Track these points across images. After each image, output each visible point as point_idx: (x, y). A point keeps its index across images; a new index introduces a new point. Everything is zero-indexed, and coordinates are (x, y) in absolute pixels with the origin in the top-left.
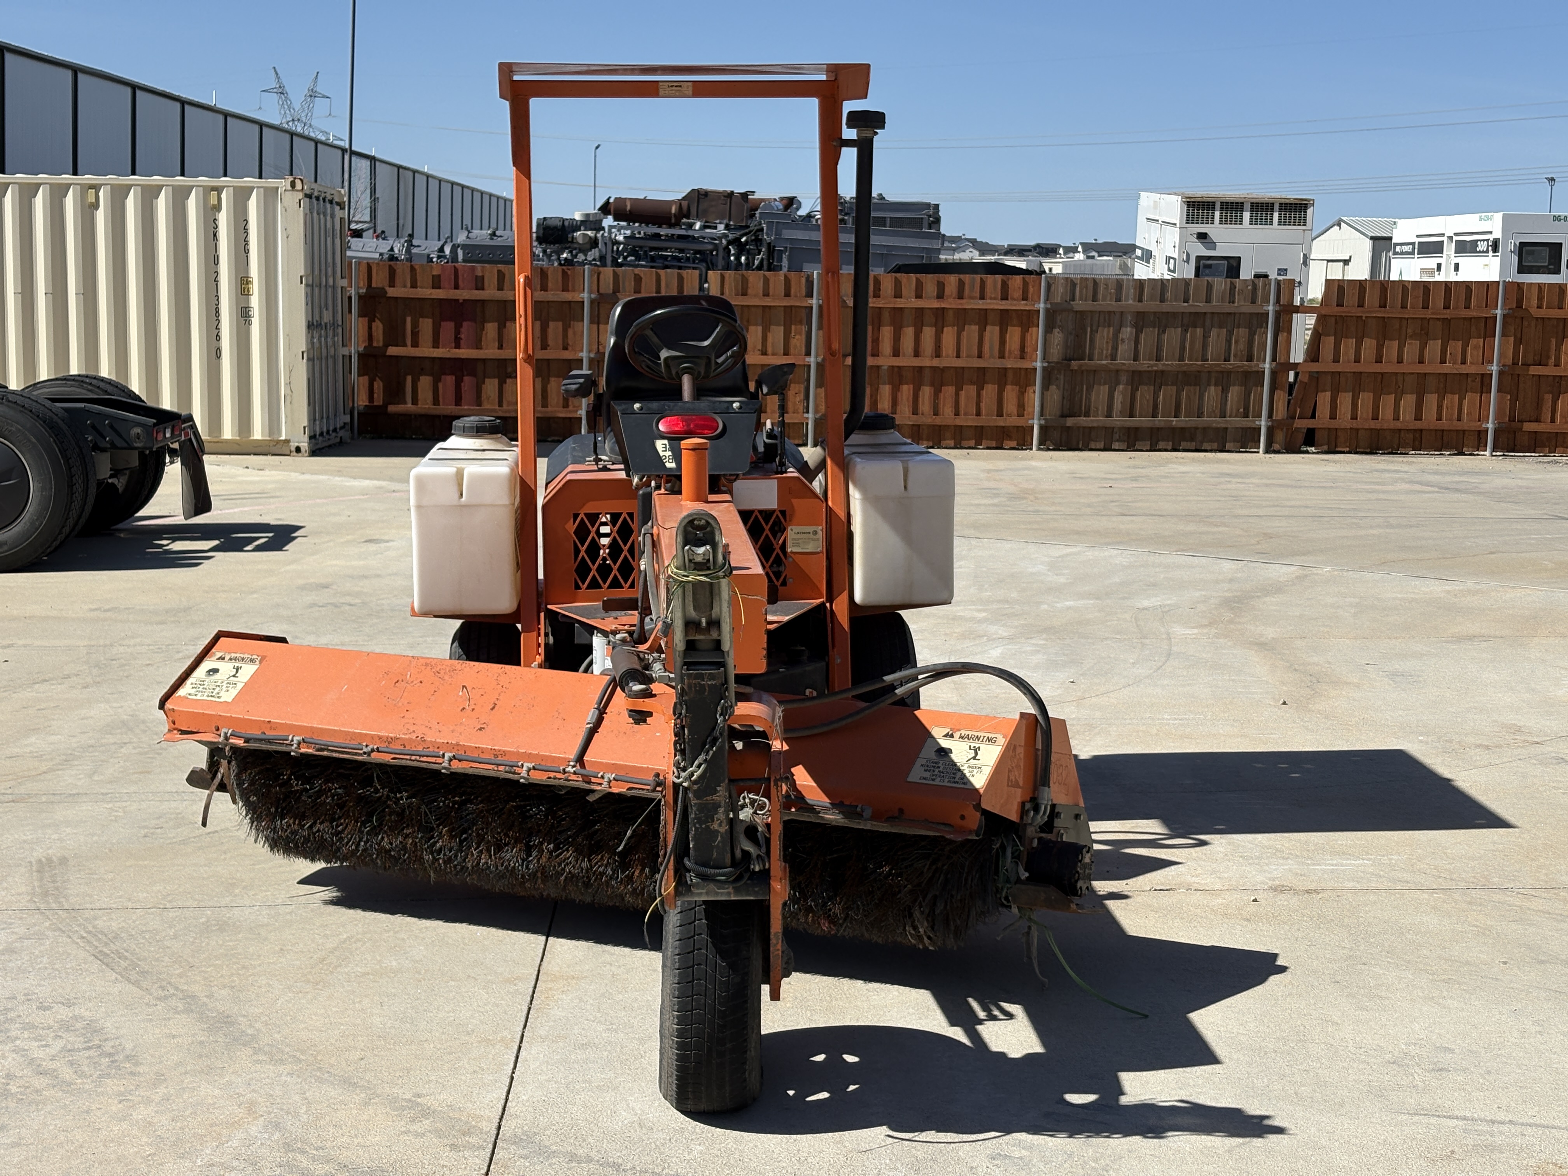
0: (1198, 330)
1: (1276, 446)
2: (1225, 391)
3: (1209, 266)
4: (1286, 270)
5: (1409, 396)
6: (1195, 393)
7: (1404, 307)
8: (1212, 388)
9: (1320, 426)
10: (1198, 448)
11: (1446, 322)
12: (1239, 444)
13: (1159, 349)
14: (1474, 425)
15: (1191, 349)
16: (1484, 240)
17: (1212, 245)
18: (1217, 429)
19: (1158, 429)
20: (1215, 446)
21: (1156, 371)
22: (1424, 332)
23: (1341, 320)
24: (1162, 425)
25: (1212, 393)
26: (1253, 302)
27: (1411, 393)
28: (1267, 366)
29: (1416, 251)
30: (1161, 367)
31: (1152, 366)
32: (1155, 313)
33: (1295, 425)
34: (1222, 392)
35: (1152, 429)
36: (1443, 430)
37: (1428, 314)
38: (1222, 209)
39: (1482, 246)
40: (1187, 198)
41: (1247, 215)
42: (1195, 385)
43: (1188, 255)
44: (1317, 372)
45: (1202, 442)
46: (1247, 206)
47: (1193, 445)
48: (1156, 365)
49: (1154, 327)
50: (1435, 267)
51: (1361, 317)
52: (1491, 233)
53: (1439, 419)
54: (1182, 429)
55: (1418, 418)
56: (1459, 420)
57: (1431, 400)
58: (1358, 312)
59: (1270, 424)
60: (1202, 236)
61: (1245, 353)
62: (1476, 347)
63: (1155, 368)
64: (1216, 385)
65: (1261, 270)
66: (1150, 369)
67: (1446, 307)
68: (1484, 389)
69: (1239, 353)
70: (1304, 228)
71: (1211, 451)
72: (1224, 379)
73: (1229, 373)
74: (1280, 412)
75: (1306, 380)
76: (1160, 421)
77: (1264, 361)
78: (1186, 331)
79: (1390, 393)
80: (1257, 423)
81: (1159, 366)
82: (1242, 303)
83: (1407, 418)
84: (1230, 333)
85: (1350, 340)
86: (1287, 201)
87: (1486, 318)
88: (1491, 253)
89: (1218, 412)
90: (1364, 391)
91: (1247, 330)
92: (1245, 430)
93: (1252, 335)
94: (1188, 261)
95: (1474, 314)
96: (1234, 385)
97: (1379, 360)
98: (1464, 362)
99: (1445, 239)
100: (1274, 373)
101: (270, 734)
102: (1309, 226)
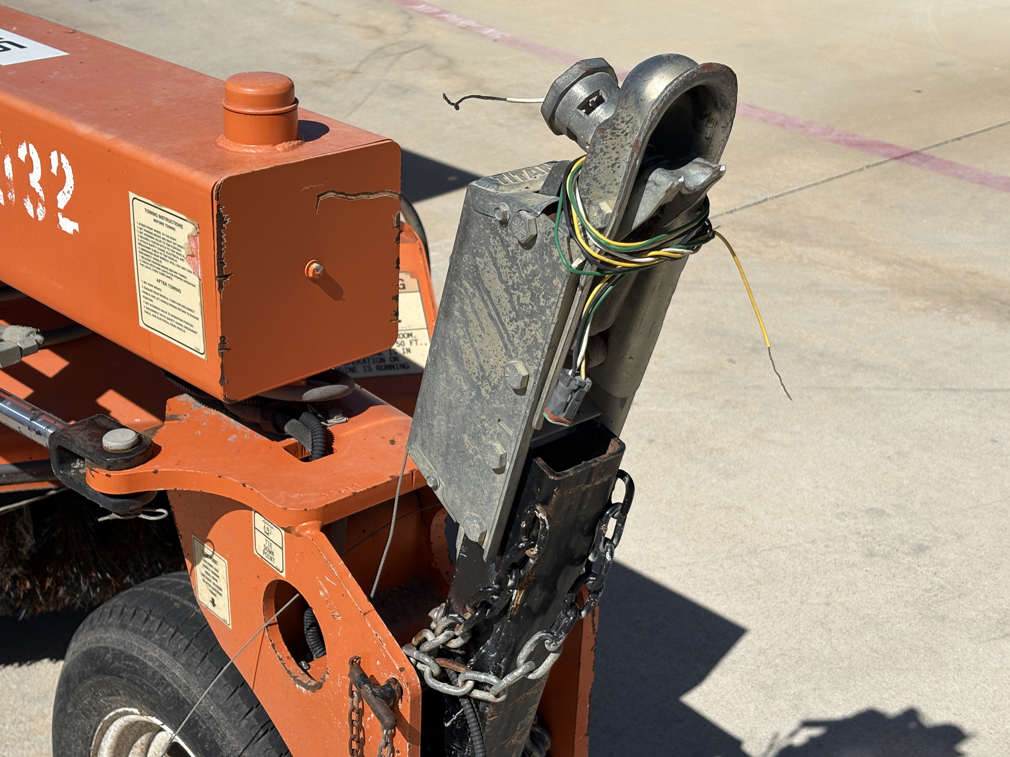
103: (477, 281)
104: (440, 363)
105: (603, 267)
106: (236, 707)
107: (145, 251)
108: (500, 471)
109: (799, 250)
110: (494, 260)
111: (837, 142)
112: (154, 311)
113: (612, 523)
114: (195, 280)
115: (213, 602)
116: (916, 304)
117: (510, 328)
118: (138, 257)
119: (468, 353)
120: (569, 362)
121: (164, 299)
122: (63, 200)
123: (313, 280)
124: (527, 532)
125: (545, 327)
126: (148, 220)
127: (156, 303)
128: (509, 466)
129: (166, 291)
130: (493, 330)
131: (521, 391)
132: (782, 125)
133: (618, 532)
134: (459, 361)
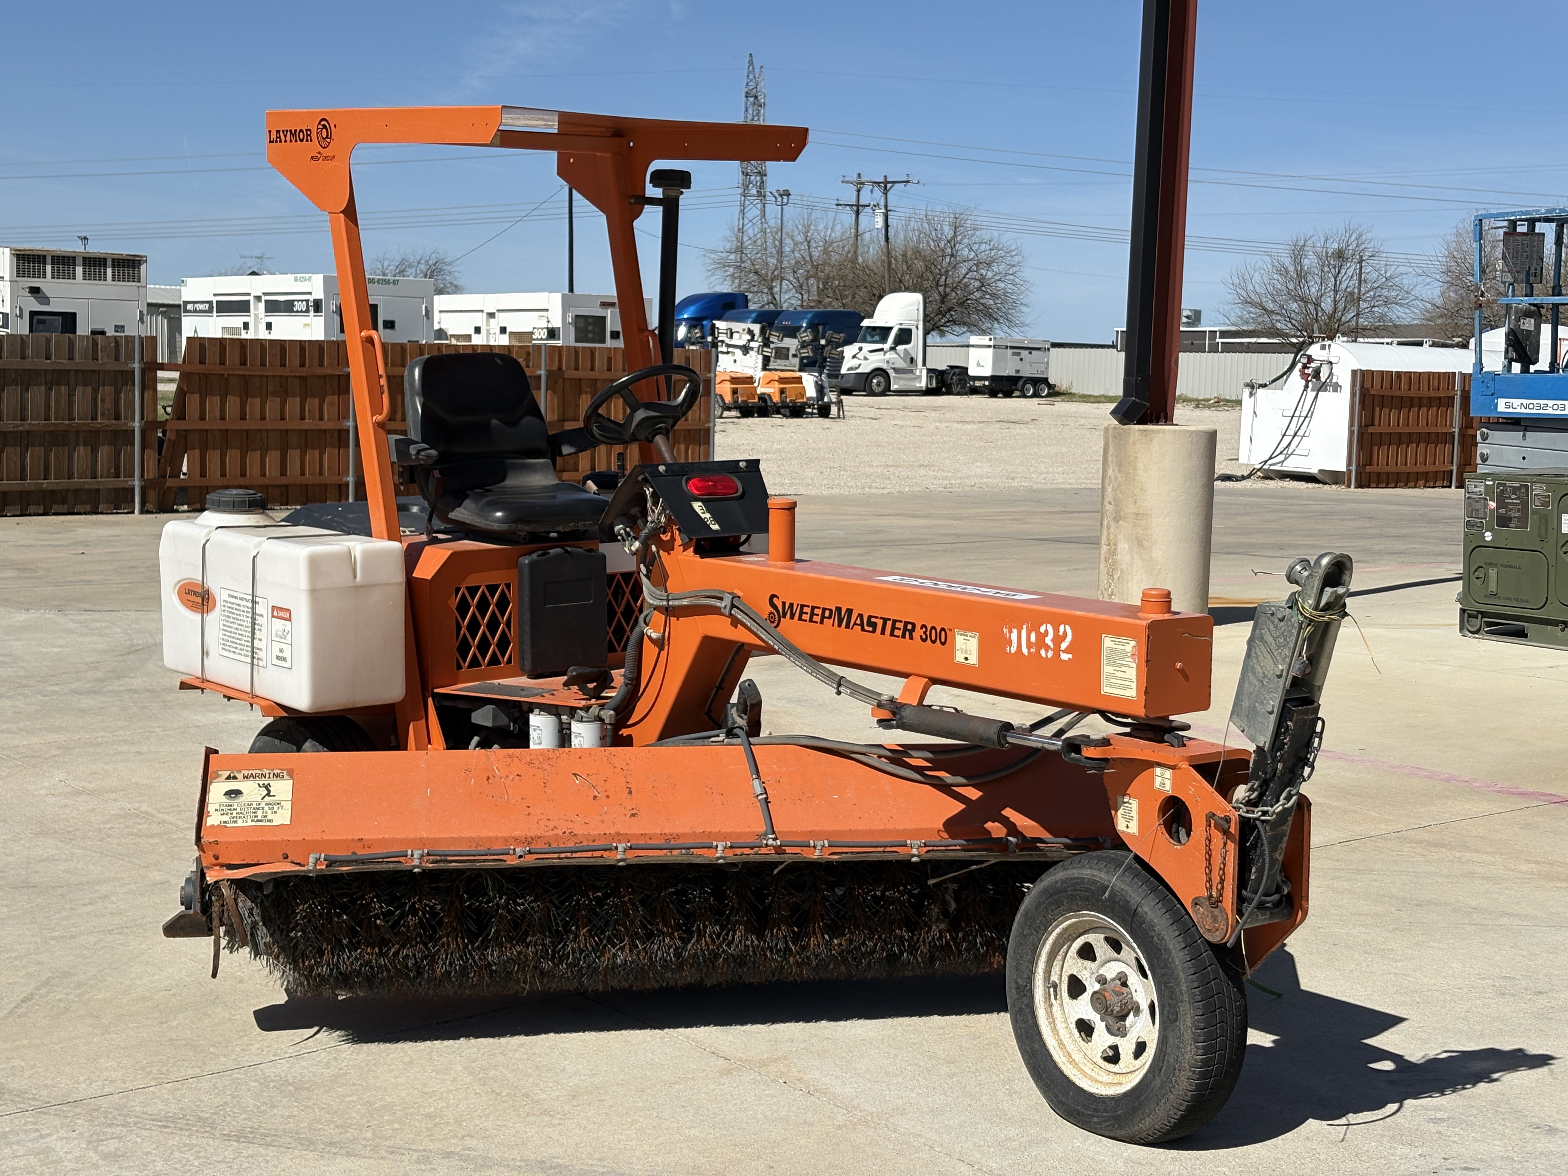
0: (63, 388)
1: (149, 506)
2: (94, 451)
3: (43, 322)
4: (123, 327)
5: (273, 452)
6: (64, 454)
7: (263, 364)
8: (81, 448)
9: (192, 485)
10: (71, 511)
11: (303, 379)
12: (112, 506)
13: (23, 408)
14: (335, 480)
15: (56, 409)
16: (302, 301)
17: (46, 300)
18: (89, 491)
19: (28, 492)
20: (88, 508)
21: (21, 432)
22: (283, 389)
23: (205, 377)
24: (32, 488)
25: (81, 453)
26: (117, 359)
27: (276, 449)
28: (137, 424)
29: (215, 309)
30: (27, 428)
31: (18, 426)
32: (16, 370)
33: (168, 484)
34: (92, 452)
35: (21, 492)
36: (307, 485)
37: (286, 372)
38: (53, 263)
39: (298, 306)
40: (17, 250)
41: (79, 270)
42: (64, 445)
43: (21, 310)
44: (185, 431)
45: (74, 505)
46: (79, 261)
47: (65, 508)
48: (22, 425)
49: (17, 385)
50: (242, 326)
51: (223, 375)
52: (310, 293)
53: (303, 474)
54: (53, 491)
55: (283, 473)
56: (321, 474)
57: (294, 455)
58: (220, 370)
59: (143, 483)
60: (35, 291)
61: (112, 411)
62: (331, 404)
63: (21, 428)
64: (85, 445)
65: (98, 327)
66: (15, 429)
67: (302, 365)
68: (342, 444)
69: (106, 412)
70: (138, 284)
71: (85, 513)
72: (93, 438)
73: (97, 432)
74: (152, 472)
75: (173, 438)
76: (29, 483)
77: (133, 420)
78: (50, 389)
79: (256, 450)
80: (130, 483)
81: (26, 426)
82: (106, 360)
83: (274, 474)
84: (95, 391)
85: (215, 398)
86: (120, 257)
87: (339, 376)
88: (312, 313)
89: (88, 473)
90: (231, 448)
91: (113, 388)
92: (117, 490)
93: (118, 393)
94: (21, 316)
95: (328, 372)
96: (104, 444)
97: (243, 418)
98: (321, 418)
99: (251, 298)
100: (143, 432)
101: (362, 853)
102: (143, 283)
103: (1262, 639)
104: (1246, 677)
105: (1311, 620)
106: (1136, 884)
107: (1109, 658)
108: (1271, 713)
109: (1458, 854)
110: (1269, 629)
111: (1500, 792)
112: (1111, 685)
113: (1317, 740)
114: (1134, 665)
115: (1127, 827)
116: (1559, 885)
117: (1275, 654)
118: (1104, 661)
119: (1258, 669)
120: (1300, 654)
121: (1116, 678)
122: (1064, 646)
123: (1178, 670)
124: (1284, 733)
125: (1289, 648)
126: (1112, 645)
127: (1112, 681)
128: (1276, 710)
129: (1119, 674)
130: (1269, 657)
131: (1280, 676)
132: (1447, 781)
133: (1320, 744)
134: (1254, 673)
